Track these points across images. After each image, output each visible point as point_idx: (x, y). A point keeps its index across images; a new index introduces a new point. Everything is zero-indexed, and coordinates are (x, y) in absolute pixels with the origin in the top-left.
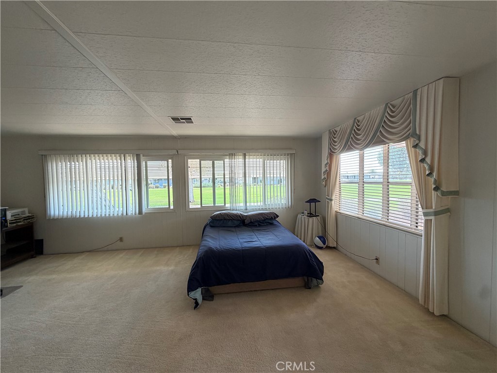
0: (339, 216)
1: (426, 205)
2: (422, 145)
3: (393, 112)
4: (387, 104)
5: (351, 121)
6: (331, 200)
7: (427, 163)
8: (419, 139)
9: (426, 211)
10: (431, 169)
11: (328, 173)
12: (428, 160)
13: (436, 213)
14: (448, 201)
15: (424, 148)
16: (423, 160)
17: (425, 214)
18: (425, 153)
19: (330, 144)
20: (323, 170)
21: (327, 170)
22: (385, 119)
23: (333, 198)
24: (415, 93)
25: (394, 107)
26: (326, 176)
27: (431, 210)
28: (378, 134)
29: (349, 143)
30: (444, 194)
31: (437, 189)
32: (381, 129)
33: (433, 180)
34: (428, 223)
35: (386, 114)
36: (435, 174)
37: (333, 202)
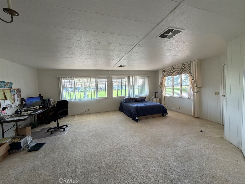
0: (165, 97)
1: (193, 91)
2: (193, 75)
3: (185, 66)
4: (183, 64)
5: (171, 67)
6: (163, 92)
7: (194, 80)
8: (192, 74)
9: (193, 92)
10: (195, 81)
11: (162, 83)
12: (194, 79)
13: (196, 92)
14: (198, 89)
15: (193, 76)
16: (193, 79)
17: (193, 93)
18: (194, 77)
19: (163, 74)
20: (160, 82)
21: (161, 82)
22: (182, 68)
23: (164, 91)
24: (191, 62)
25: (185, 65)
26: (161, 84)
27: (195, 92)
28: (180, 72)
29: (170, 74)
30: (198, 87)
31: (196, 86)
32: (181, 70)
33: (195, 84)
34: (194, 95)
35: (183, 66)
36: (196, 83)
37: (163, 93)
